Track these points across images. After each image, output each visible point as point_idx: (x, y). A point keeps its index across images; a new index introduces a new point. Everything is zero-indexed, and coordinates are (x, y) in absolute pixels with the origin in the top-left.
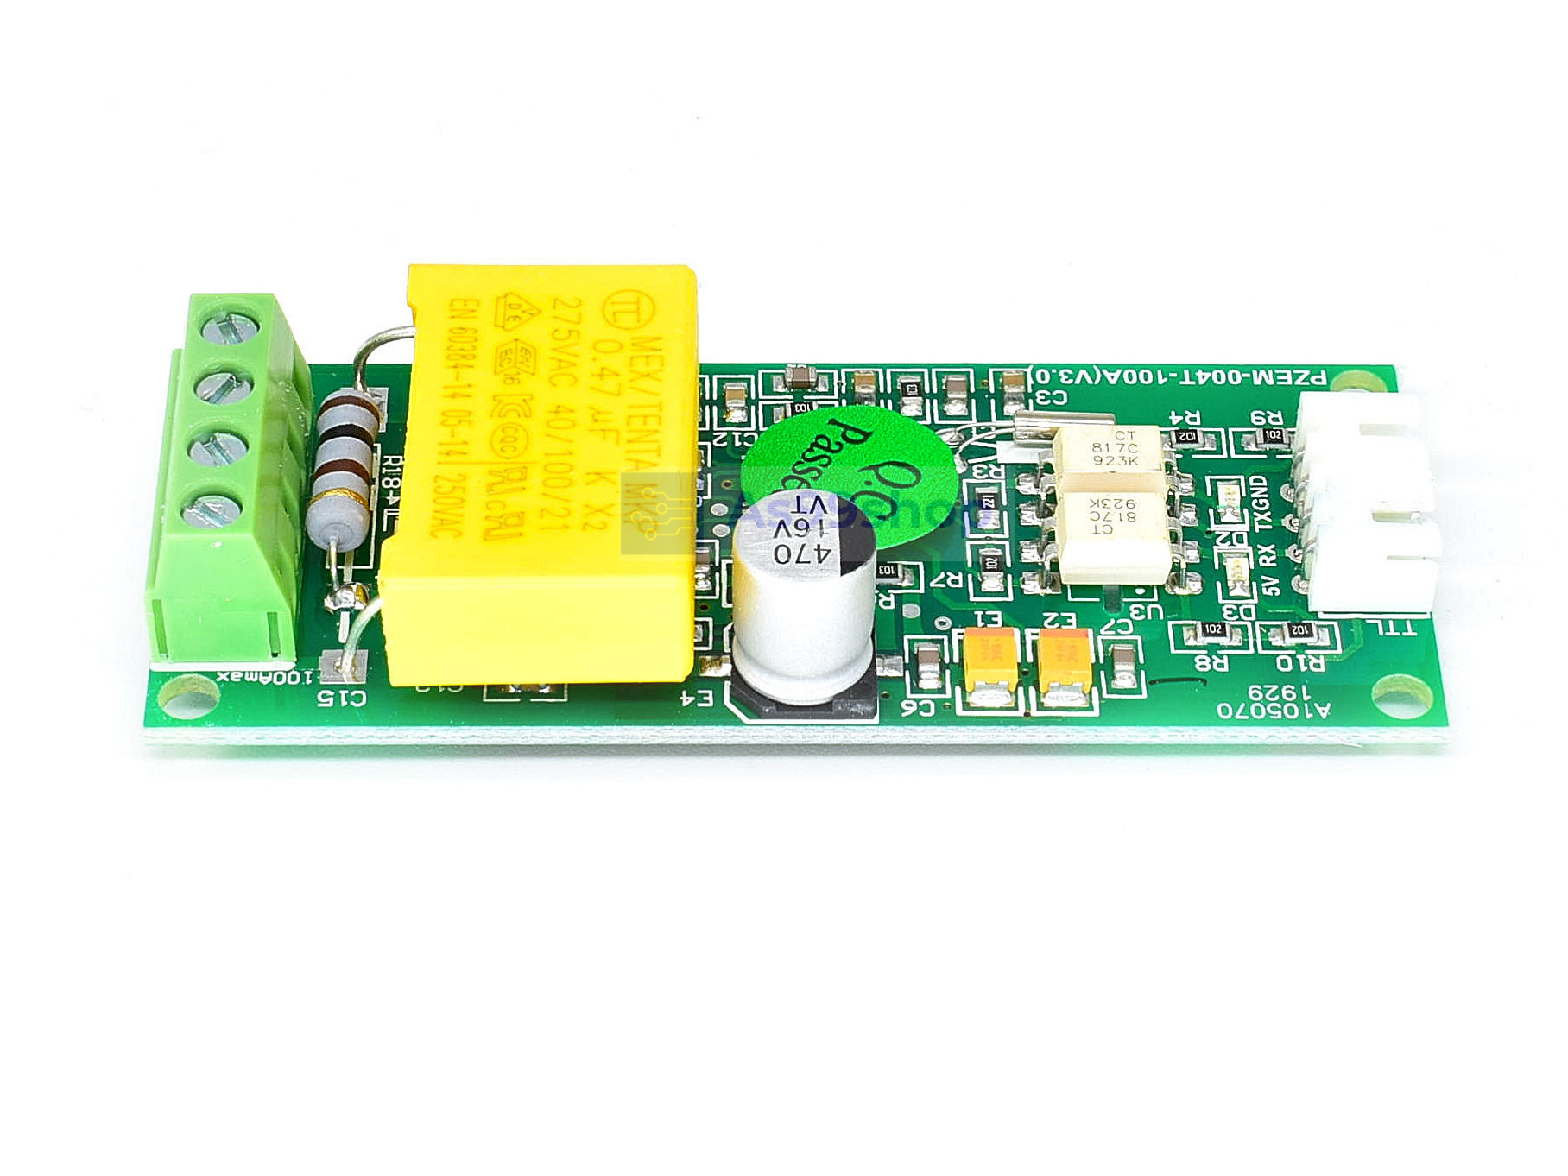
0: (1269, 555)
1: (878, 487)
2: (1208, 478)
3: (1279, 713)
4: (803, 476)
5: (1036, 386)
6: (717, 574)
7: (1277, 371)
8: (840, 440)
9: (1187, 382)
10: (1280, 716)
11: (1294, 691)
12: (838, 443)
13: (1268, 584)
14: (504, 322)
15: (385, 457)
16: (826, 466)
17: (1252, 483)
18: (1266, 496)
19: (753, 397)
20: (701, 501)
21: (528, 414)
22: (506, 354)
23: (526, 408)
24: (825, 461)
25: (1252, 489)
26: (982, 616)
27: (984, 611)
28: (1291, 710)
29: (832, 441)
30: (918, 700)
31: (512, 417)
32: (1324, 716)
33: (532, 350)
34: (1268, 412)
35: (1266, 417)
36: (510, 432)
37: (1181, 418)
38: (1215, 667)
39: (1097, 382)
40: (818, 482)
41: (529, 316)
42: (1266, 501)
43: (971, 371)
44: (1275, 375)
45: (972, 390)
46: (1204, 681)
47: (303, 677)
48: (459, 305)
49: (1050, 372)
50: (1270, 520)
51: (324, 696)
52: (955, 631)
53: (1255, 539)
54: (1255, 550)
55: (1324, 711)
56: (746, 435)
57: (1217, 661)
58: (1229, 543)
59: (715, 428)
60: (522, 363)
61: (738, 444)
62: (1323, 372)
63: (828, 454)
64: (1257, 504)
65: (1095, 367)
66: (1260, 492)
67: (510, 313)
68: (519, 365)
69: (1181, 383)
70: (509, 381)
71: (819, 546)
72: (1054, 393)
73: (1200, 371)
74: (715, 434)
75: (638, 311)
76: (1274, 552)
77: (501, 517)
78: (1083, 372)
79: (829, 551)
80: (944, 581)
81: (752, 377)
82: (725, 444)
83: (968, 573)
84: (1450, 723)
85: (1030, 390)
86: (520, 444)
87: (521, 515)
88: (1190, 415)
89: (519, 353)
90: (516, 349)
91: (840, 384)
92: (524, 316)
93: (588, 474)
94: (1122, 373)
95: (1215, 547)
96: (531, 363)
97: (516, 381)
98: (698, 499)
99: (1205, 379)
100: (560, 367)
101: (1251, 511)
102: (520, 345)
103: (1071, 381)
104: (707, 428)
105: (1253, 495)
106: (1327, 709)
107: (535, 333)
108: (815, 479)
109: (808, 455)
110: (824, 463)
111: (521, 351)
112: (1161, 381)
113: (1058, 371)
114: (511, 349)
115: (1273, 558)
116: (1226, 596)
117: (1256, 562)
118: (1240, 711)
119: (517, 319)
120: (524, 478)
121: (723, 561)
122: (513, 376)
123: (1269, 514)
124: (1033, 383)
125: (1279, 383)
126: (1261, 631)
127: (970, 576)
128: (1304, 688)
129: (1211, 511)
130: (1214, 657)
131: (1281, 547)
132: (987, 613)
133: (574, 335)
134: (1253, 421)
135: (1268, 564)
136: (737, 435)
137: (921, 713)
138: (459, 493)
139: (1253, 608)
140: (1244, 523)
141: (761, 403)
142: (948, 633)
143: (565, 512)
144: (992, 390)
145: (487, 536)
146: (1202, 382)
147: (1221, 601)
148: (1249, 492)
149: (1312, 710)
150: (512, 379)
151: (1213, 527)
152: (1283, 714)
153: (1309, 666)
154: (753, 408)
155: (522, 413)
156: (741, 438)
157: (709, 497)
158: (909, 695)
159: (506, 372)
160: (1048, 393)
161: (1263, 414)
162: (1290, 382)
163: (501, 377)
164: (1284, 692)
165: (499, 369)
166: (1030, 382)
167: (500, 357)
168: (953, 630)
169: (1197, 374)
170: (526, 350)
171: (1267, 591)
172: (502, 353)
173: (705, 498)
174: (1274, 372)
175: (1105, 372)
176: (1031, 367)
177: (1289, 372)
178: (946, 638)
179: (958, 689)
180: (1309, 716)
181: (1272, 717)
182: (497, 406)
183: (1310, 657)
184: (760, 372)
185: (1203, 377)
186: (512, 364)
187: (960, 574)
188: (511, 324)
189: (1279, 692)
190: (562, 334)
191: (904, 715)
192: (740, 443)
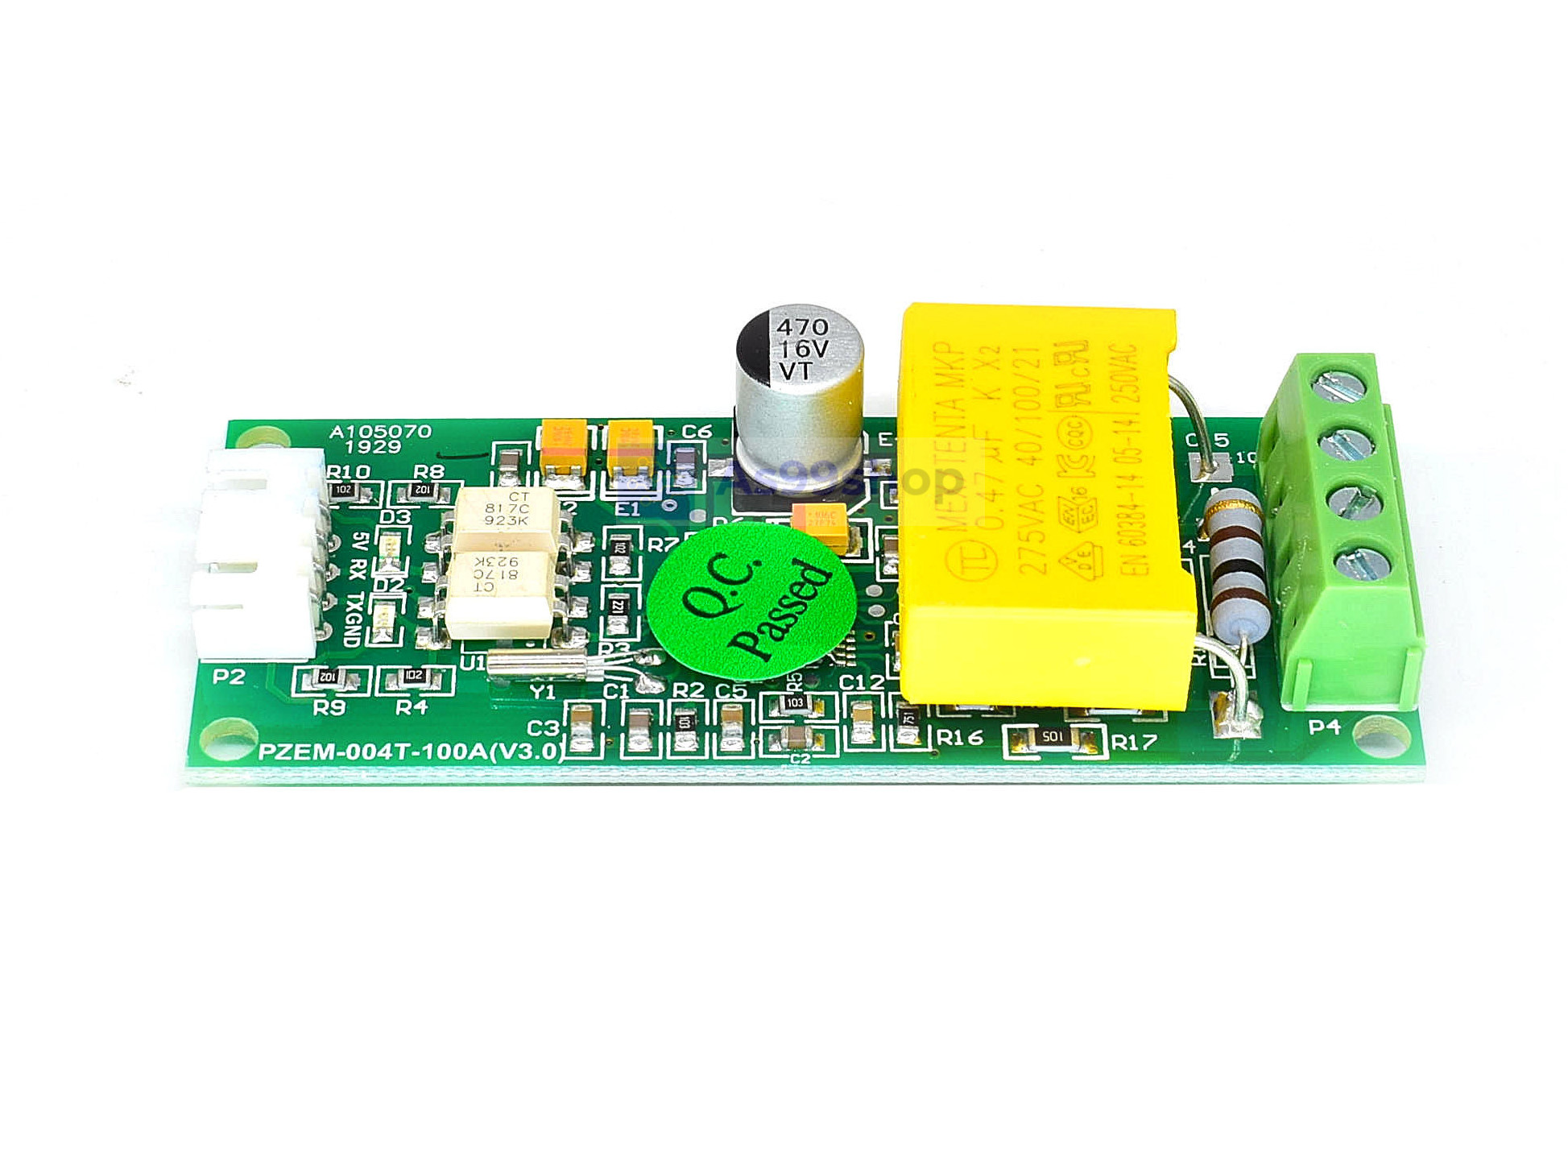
0: (357, 570)
1: (725, 590)
2: (401, 644)
3: (377, 430)
4: (796, 599)
5: (557, 740)
6: (877, 549)
7: (308, 758)
8: (760, 636)
9: (402, 746)
10: (377, 427)
11: (360, 449)
12: (763, 633)
13: (363, 543)
14: (1093, 551)
15: (1205, 664)
16: (775, 610)
17: (359, 639)
18: (347, 627)
19: (845, 727)
20: (895, 619)
21: (1060, 458)
22: (1088, 518)
23: (1063, 465)
24: (776, 615)
25: (359, 634)
26: (633, 512)
27: (631, 516)
28: (366, 432)
29: (768, 634)
30: (697, 438)
31: (1076, 455)
32: (338, 428)
33: (1063, 521)
34: (326, 714)
35: (330, 708)
36: (1075, 441)
37: (417, 707)
38: (426, 468)
39: (495, 745)
40: (782, 594)
41: (1069, 557)
42: (348, 622)
43: (622, 757)
44: (311, 754)
45: (623, 736)
46: (438, 456)
47: (1245, 458)
48: (1140, 569)
49: (541, 756)
50: (349, 603)
51: (1223, 442)
52: (659, 498)
53: (366, 585)
54: (368, 575)
55: (337, 431)
56: (852, 687)
57: (423, 474)
58: (392, 581)
59: (882, 694)
60: (1072, 510)
61: (860, 678)
62: (261, 757)
63: (772, 622)
64: (357, 619)
65: (494, 762)
66: (352, 632)
67: (1089, 560)
68: (1073, 506)
69: (409, 745)
70: (1081, 491)
71: (788, 334)
72: (540, 732)
73: (387, 758)
74: (883, 688)
75: (963, 559)
76: (352, 572)
77: (1075, 362)
78: (508, 756)
79: (779, 330)
80: (666, 543)
81: (846, 749)
82: (873, 677)
83: (643, 551)
84: (227, 423)
85: (564, 736)
86: (1065, 429)
87: (1057, 363)
88: (406, 710)
89: (1075, 518)
90: (1078, 524)
91: (757, 743)
92: (1074, 556)
93: (999, 399)
94: (468, 755)
95: (406, 576)
96: (1063, 508)
97: (1075, 490)
98: (898, 621)
99: (383, 750)
100: (1034, 503)
101: (364, 612)
102: (1075, 527)
103: (522, 746)
104: (890, 694)
105: (360, 628)
106: (334, 433)
107: (1062, 540)
108: (785, 597)
109: (791, 620)
110: (776, 613)
111: (1073, 521)
112: (429, 747)
113: (533, 756)
114: (1083, 523)
115: (354, 567)
116: (404, 532)
117: (370, 563)
118: (412, 431)
119: (1081, 553)
120: (1058, 397)
121: (872, 562)
122: (1078, 496)
123: (348, 610)
124: (560, 744)
125: (309, 746)
126: (378, 500)
127: (641, 548)
128: (350, 452)
129: (403, 611)
130: (426, 477)
131: (343, 579)
132: (628, 514)
133: (1024, 536)
134: (344, 704)
135: (359, 561)
136: (861, 687)
137: (694, 427)
138: (1116, 386)
139: (382, 521)
140: (374, 600)
141: (837, 721)
142: (665, 496)
143: (1017, 364)
144: (603, 735)
145: (1086, 346)
146: (388, 747)
147: (410, 527)
148: (363, 631)
149: (346, 432)
150: (1079, 493)
151: (404, 596)
152: (374, 429)
153: (342, 469)
154: (845, 716)
155: (1066, 459)
156: (856, 683)
157: (887, 623)
158: (705, 443)
159: (1086, 500)
160: (546, 733)
161: (332, 712)
162: (298, 746)
163: (1090, 494)
164: (368, 448)
165: (1093, 503)
166: (563, 745)
167: (1093, 515)
168: (661, 499)
169: (391, 755)
170: (1068, 522)
171: (365, 537)
172: (1092, 519)
173: (891, 622)
174: (312, 757)
175: (485, 757)
176: (560, 762)
177: (297, 757)
178: (668, 492)
179: (660, 448)
180: (351, 428)
181: (384, 426)
182: (1092, 465)
183: (339, 477)
184: (838, 755)
185: (385, 752)
186: (1081, 508)
187: (650, 550)
188: (1087, 549)
189: (373, 447)
190: (1036, 537)
191: (710, 426)
192: (857, 678)
